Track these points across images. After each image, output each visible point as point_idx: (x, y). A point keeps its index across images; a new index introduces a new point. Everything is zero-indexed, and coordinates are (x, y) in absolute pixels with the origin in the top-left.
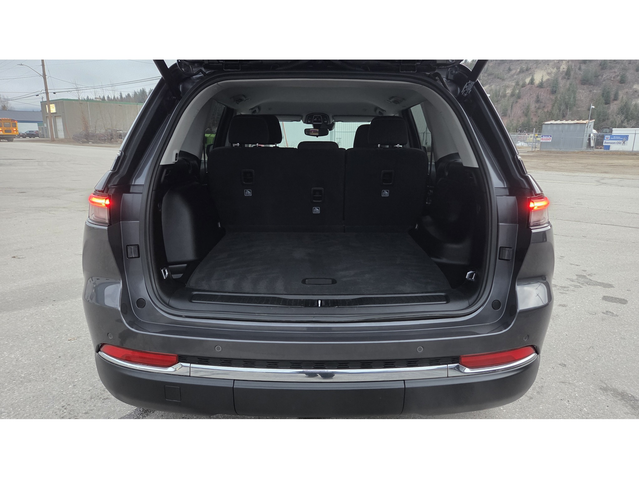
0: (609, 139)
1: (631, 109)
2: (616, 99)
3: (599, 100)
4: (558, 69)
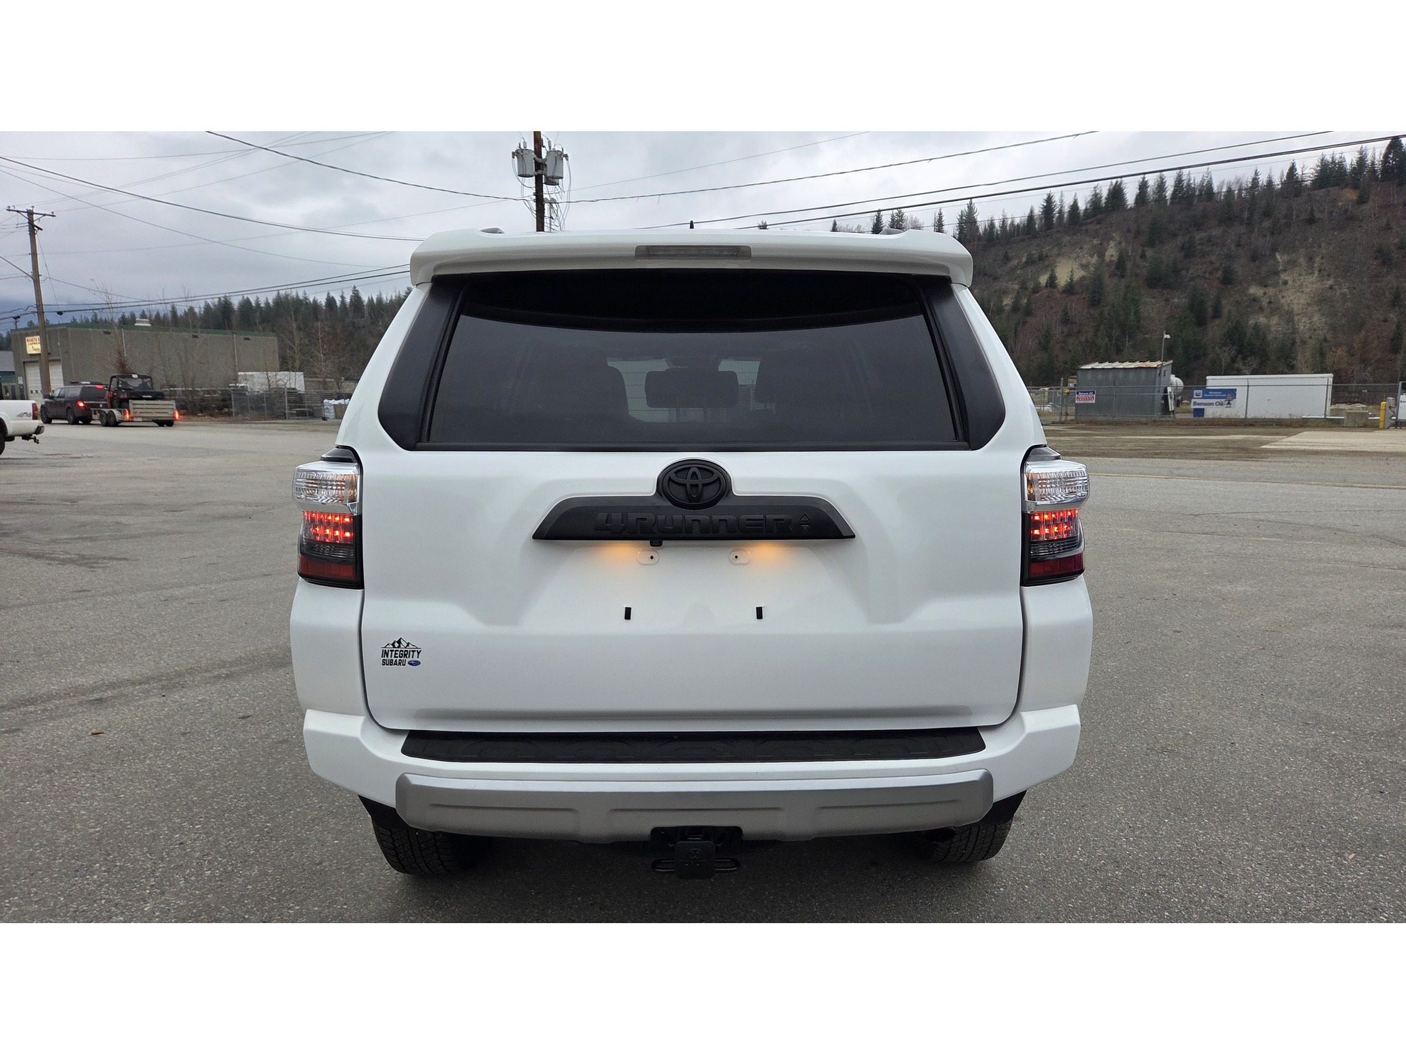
0: (1201, 397)
1: (1248, 335)
2: (1217, 314)
3: (1185, 318)
4: (1099, 257)
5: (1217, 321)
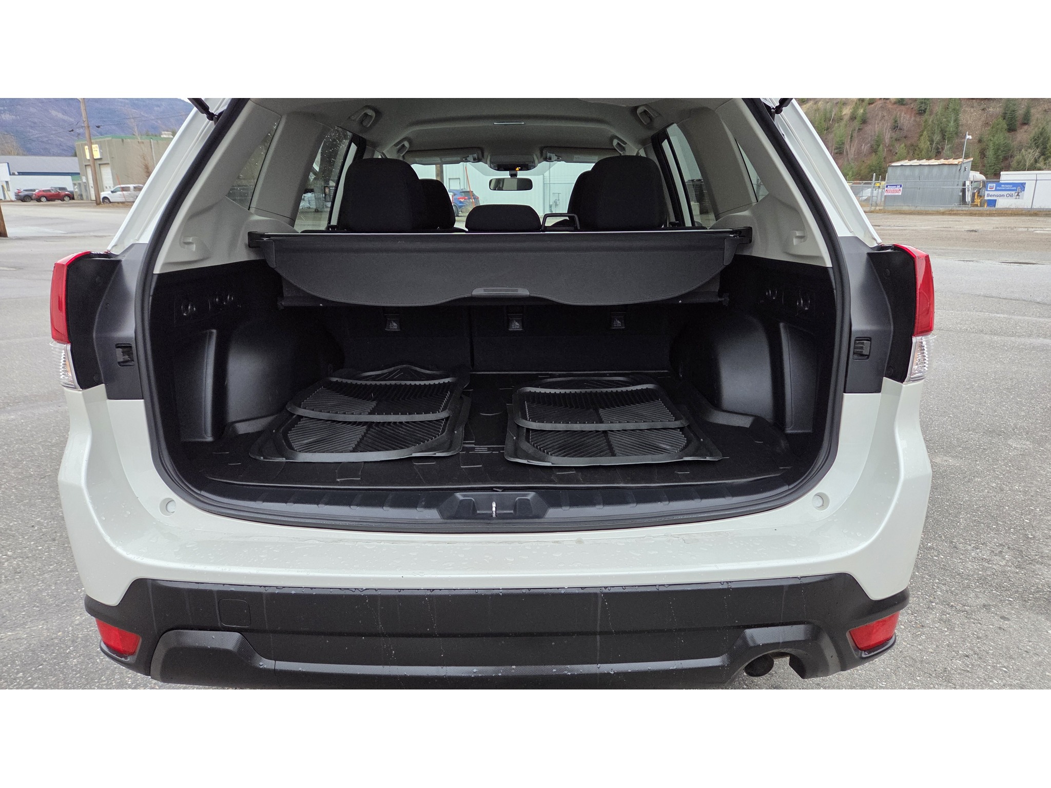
0: (994, 189)
2: (1026, 121)
5: (1026, 127)
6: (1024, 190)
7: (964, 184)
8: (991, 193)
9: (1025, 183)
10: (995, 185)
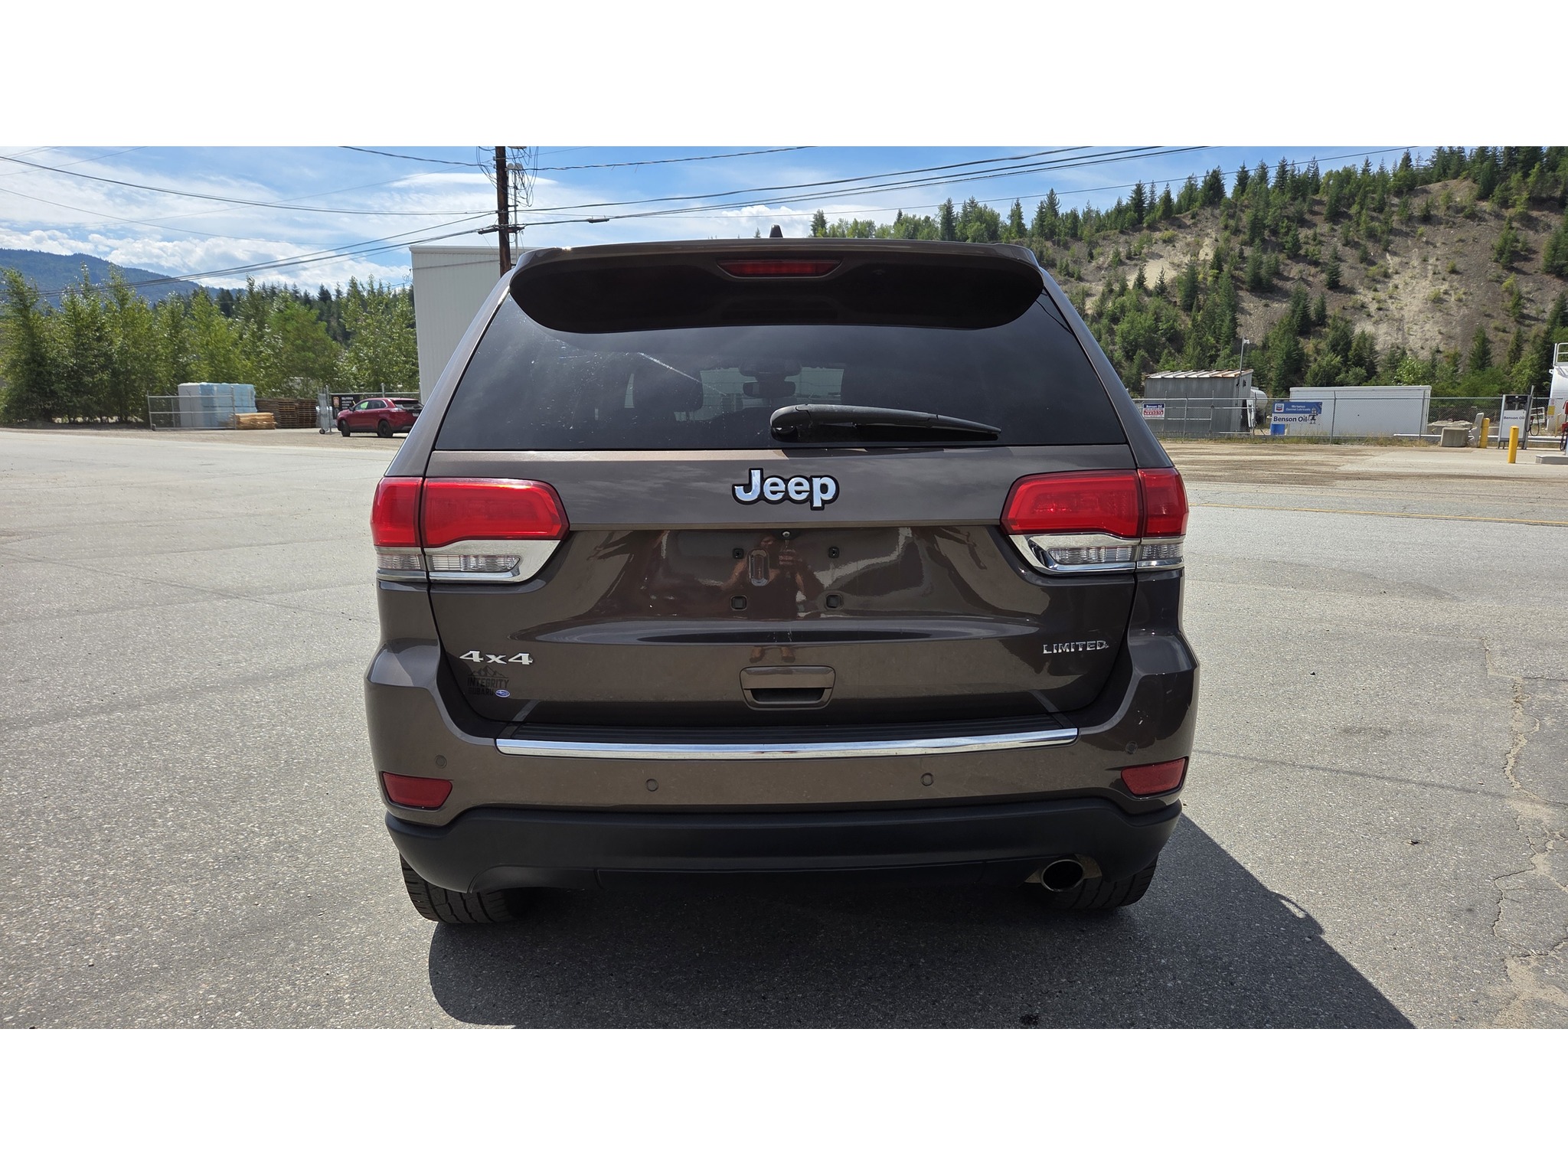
0: (1282, 411)
2: (1321, 322)
3: (1287, 325)
4: (1193, 256)
5: (1321, 329)
6: (1320, 413)
7: (1244, 404)
8: (1279, 416)
9: (1321, 403)
10: (1283, 405)
